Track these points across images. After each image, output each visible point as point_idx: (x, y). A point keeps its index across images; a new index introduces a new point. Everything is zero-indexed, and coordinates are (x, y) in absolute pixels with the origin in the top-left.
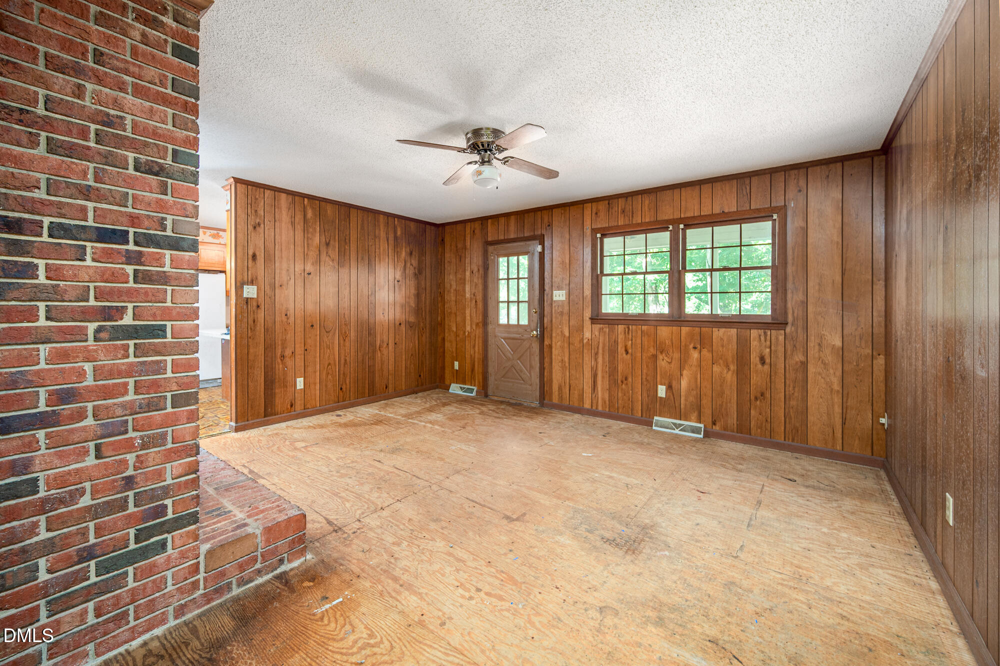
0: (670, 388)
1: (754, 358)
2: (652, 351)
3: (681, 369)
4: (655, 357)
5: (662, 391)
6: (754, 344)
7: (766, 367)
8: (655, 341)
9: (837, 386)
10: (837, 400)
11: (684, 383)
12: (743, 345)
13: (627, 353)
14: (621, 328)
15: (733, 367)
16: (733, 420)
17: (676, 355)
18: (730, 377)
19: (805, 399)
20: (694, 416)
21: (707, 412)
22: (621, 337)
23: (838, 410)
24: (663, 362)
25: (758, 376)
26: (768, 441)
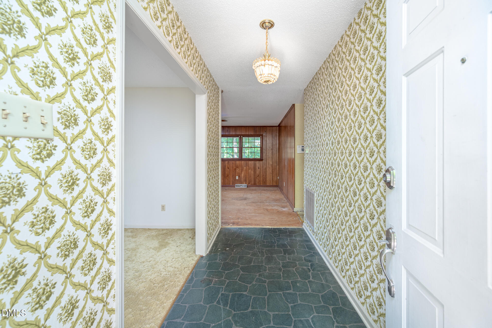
0: (239, 176)
1: (257, 168)
2: (235, 168)
3: (242, 171)
4: (235, 169)
5: (237, 178)
6: (257, 164)
7: (259, 169)
8: (236, 165)
9: (271, 172)
10: (271, 175)
11: (242, 175)
12: (255, 165)
13: (228, 168)
14: (227, 162)
15: (253, 170)
16: (253, 182)
17: (241, 168)
18: (253, 172)
19: (266, 175)
20: (245, 183)
21: (248, 181)
22: (227, 164)
23: (271, 177)
24: (238, 170)
25: (258, 172)
26: (260, 186)
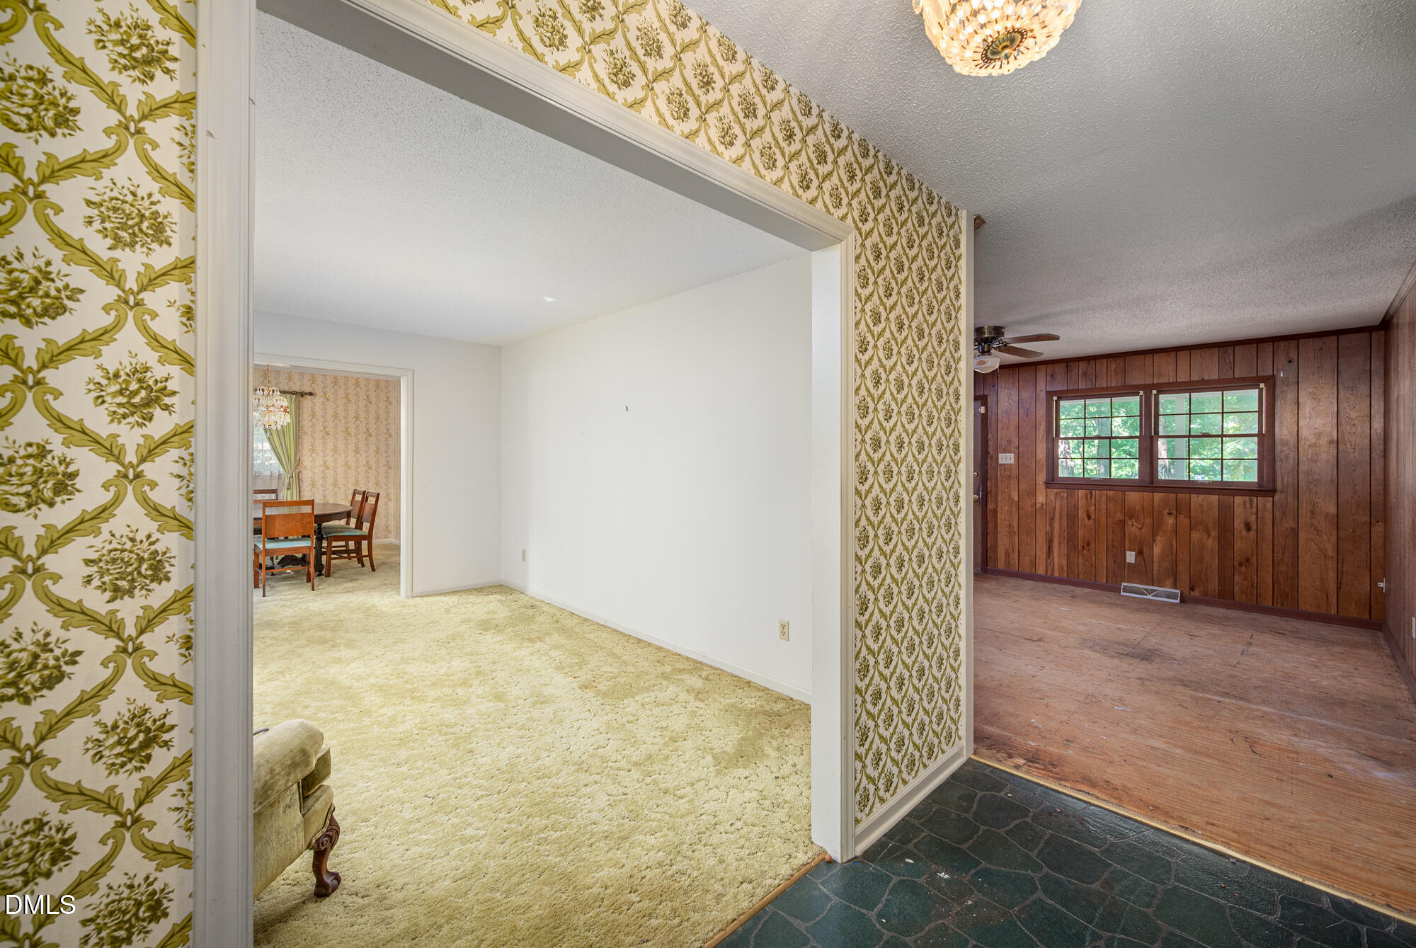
0: (1140, 553)
1: (1238, 524)
2: (1119, 516)
3: (1154, 535)
4: (1123, 523)
5: (1131, 557)
6: (1238, 510)
7: (1252, 533)
8: (1123, 507)
9: (1331, 552)
10: (1331, 565)
11: (1157, 550)
12: (1225, 515)
13: (1089, 517)
14: (1082, 493)
15: (1214, 533)
16: (1214, 586)
17: (1148, 521)
18: (1211, 543)
19: (1296, 564)
20: (1169, 581)
21: (1184, 578)
22: (1082, 502)
23: (1332, 575)
24: (1132, 528)
25: (1242, 543)
26: (1255, 606)
